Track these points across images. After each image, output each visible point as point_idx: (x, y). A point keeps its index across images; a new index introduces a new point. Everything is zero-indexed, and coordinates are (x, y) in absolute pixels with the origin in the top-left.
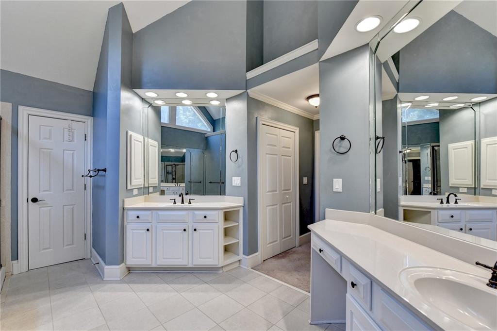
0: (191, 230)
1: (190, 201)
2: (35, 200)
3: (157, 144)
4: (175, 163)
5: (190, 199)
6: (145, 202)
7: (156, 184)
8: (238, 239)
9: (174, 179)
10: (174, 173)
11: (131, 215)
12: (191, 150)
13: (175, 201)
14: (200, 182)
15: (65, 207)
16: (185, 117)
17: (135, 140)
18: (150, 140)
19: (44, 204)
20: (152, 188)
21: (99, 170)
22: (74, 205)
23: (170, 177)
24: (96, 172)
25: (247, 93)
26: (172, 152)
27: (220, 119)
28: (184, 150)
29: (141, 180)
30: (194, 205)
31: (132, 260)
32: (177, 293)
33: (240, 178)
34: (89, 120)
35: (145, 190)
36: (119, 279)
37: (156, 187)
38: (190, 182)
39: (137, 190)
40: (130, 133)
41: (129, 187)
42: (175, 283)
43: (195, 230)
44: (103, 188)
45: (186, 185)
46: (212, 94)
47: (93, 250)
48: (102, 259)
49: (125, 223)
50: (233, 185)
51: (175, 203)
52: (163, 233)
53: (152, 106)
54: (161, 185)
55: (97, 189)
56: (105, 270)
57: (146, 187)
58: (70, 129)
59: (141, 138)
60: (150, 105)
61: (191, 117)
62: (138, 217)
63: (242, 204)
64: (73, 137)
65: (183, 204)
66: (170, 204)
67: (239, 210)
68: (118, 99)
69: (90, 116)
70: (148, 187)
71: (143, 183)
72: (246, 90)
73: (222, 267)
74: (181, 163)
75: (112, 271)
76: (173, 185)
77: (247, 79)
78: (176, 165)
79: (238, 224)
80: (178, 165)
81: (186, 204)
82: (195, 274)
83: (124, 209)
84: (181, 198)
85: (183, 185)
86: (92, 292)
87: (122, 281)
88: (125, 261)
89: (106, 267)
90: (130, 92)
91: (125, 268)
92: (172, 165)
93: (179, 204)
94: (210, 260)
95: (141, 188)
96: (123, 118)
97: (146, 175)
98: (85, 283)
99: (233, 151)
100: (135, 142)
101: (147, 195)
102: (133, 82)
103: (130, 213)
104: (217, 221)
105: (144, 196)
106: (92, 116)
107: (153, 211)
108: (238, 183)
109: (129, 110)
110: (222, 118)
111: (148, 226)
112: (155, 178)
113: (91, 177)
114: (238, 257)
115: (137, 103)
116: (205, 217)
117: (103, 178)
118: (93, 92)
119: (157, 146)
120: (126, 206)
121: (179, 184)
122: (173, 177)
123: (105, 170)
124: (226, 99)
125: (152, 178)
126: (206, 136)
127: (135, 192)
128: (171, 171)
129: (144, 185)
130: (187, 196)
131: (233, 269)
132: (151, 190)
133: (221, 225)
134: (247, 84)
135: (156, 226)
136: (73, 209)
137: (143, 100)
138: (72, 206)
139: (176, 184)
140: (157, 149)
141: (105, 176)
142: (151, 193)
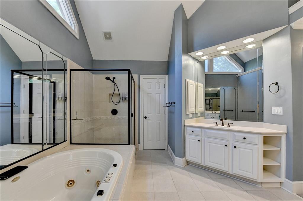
0: (231, 147)
1: (229, 124)
2: (146, 118)
3: (203, 86)
4: (212, 98)
5: (229, 123)
6: (196, 122)
7: (202, 111)
8: (280, 163)
9: (211, 108)
10: (211, 104)
11: (189, 130)
12: (225, 88)
13: (217, 124)
14: (233, 111)
15: (157, 122)
16: (217, 66)
17: (190, 84)
18: (199, 84)
19: (149, 119)
20: (200, 114)
21: (172, 103)
22: (160, 121)
23: (208, 106)
24: (170, 104)
25: (291, 27)
26: (210, 91)
27: (256, 58)
28: (219, 89)
29: (194, 109)
30: (232, 127)
31: (189, 157)
32: (221, 190)
33: (281, 107)
34: (166, 77)
35: (196, 115)
36: (182, 167)
37: (202, 113)
38: (224, 110)
39: (191, 114)
40: (187, 80)
41: (187, 113)
42: (219, 182)
43: (235, 147)
44: (174, 113)
45: (220, 112)
46: (249, 40)
47: (168, 145)
48: (174, 152)
49: (185, 134)
50: (273, 113)
51: (217, 125)
52: (209, 144)
53: (200, 61)
54: (206, 112)
55: (171, 113)
56: (175, 159)
57: (197, 113)
58: (158, 83)
59: (193, 82)
60: (198, 61)
61: (221, 66)
62: (193, 132)
63: (285, 132)
64: (159, 86)
65: (223, 126)
66: (213, 126)
67: (280, 137)
68: (181, 61)
69: (166, 74)
70: (198, 113)
71: (195, 110)
72: (289, 24)
73: (261, 183)
74: (216, 98)
75: (179, 161)
76: (211, 112)
77: (290, 14)
78: (212, 99)
79: (280, 149)
80: (214, 99)
81: (226, 127)
82: (235, 181)
83: (184, 126)
84: (221, 121)
85: (219, 112)
86: (169, 169)
87: (183, 168)
88: (185, 157)
89: (176, 157)
90: (187, 56)
91: (185, 161)
92: (209, 99)
93: (220, 126)
94: (249, 173)
95: (194, 113)
96: (184, 72)
97: (196, 106)
98: (166, 163)
99: (273, 84)
100: (190, 85)
101: (197, 118)
102: (188, 49)
103: (188, 128)
104: (257, 144)
105: (195, 118)
106: (167, 74)
107: (202, 129)
108: (279, 112)
109: (187, 66)
110: (259, 57)
111: (199, 138)
112: (202, 108)
113: (168, 106)
114: (279, 179)
115: (191, 62)
116: (245, 138)
117: (174, 107)
118: (168, 62)
119: (203, 87)
120: (185, 124)
121: (215, 112)
122: (210, 107)
123: (174, 103)
124: (263, 40)
125: (200, 108)
126: (237, 76)
127: (191, 116)
128: (209, 103)
129: (195, 112)
130: (226, 120)
131: (273, 188)
132: (199, 115)
133: (261, 147)
134: (291, 18)
135: (205, 139)
136: (160, 123)
137: (194, 59)
138: (159, 122)
139: (213, 112)
140: (203, 89)
141: (174, 106)
142: (200, 117)
